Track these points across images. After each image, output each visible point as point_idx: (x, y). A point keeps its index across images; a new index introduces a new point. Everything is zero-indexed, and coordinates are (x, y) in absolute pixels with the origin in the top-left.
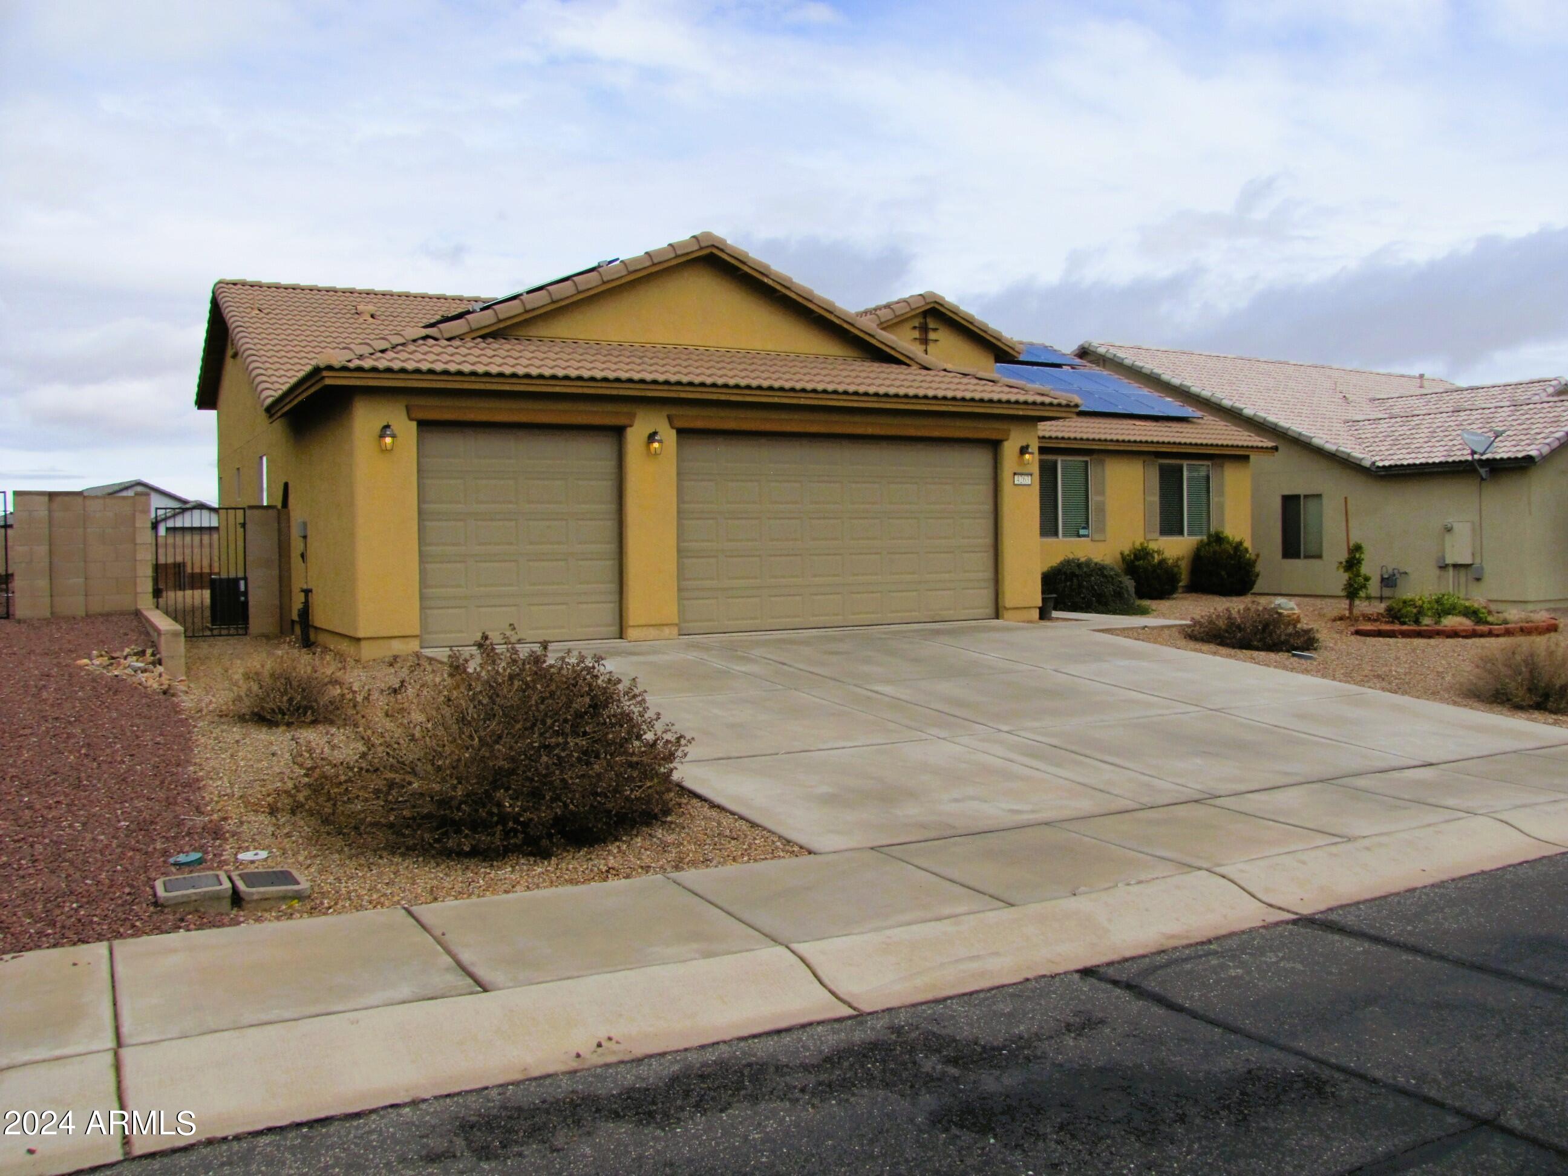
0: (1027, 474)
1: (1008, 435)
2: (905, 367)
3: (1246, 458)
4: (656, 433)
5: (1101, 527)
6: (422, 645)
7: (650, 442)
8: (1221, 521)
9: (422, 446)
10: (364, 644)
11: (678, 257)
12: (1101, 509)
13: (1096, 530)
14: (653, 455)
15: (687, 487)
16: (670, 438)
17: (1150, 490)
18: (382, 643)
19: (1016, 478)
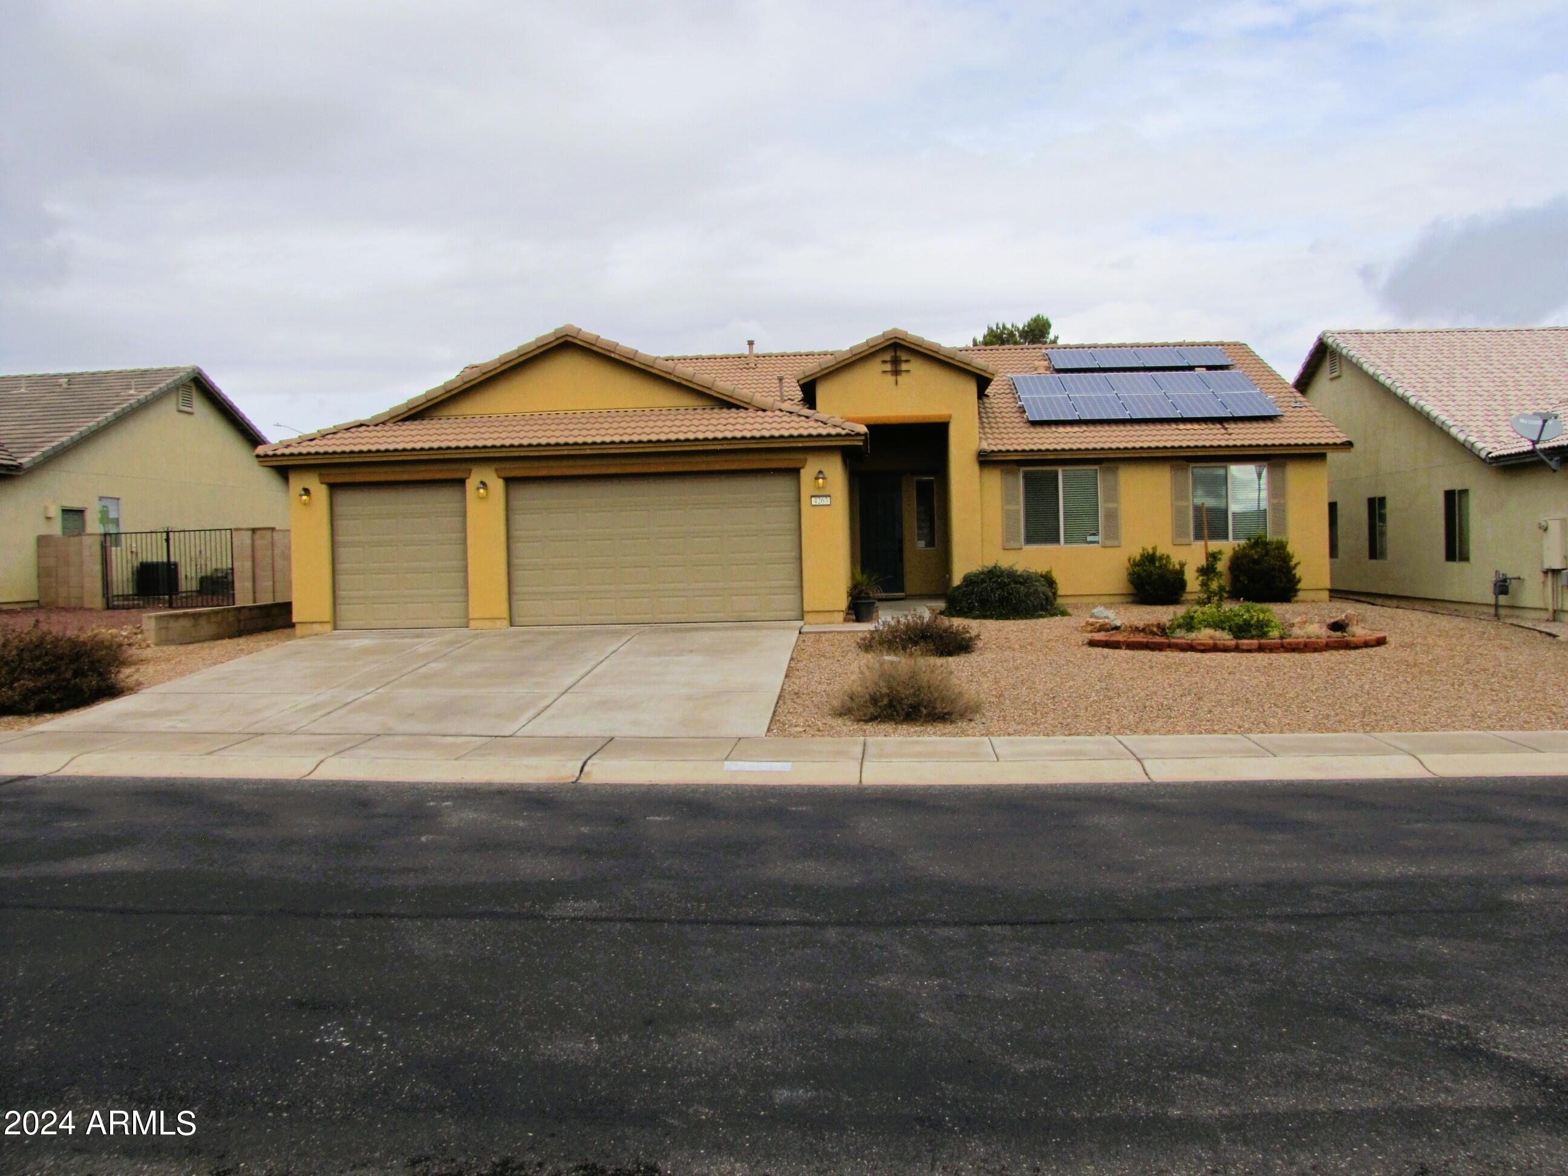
0: (826, 496)
1: (805, 464)
2: (742, 410)
3: (1322, 457)
4: (482, 483)
5: (1113, 533)
6: (335, 628)
7: (478, 489)
8: (1281, 523)
9: (334, 499)
10: (297, 626)
11: (539, 347)
12: (1113, 516)
13: (1107, 537)
14: (482, 498)
15: (518, 519)
16: (497, 485)
17: (1179, 494)
18: (308, 626)
19: (813, 500)
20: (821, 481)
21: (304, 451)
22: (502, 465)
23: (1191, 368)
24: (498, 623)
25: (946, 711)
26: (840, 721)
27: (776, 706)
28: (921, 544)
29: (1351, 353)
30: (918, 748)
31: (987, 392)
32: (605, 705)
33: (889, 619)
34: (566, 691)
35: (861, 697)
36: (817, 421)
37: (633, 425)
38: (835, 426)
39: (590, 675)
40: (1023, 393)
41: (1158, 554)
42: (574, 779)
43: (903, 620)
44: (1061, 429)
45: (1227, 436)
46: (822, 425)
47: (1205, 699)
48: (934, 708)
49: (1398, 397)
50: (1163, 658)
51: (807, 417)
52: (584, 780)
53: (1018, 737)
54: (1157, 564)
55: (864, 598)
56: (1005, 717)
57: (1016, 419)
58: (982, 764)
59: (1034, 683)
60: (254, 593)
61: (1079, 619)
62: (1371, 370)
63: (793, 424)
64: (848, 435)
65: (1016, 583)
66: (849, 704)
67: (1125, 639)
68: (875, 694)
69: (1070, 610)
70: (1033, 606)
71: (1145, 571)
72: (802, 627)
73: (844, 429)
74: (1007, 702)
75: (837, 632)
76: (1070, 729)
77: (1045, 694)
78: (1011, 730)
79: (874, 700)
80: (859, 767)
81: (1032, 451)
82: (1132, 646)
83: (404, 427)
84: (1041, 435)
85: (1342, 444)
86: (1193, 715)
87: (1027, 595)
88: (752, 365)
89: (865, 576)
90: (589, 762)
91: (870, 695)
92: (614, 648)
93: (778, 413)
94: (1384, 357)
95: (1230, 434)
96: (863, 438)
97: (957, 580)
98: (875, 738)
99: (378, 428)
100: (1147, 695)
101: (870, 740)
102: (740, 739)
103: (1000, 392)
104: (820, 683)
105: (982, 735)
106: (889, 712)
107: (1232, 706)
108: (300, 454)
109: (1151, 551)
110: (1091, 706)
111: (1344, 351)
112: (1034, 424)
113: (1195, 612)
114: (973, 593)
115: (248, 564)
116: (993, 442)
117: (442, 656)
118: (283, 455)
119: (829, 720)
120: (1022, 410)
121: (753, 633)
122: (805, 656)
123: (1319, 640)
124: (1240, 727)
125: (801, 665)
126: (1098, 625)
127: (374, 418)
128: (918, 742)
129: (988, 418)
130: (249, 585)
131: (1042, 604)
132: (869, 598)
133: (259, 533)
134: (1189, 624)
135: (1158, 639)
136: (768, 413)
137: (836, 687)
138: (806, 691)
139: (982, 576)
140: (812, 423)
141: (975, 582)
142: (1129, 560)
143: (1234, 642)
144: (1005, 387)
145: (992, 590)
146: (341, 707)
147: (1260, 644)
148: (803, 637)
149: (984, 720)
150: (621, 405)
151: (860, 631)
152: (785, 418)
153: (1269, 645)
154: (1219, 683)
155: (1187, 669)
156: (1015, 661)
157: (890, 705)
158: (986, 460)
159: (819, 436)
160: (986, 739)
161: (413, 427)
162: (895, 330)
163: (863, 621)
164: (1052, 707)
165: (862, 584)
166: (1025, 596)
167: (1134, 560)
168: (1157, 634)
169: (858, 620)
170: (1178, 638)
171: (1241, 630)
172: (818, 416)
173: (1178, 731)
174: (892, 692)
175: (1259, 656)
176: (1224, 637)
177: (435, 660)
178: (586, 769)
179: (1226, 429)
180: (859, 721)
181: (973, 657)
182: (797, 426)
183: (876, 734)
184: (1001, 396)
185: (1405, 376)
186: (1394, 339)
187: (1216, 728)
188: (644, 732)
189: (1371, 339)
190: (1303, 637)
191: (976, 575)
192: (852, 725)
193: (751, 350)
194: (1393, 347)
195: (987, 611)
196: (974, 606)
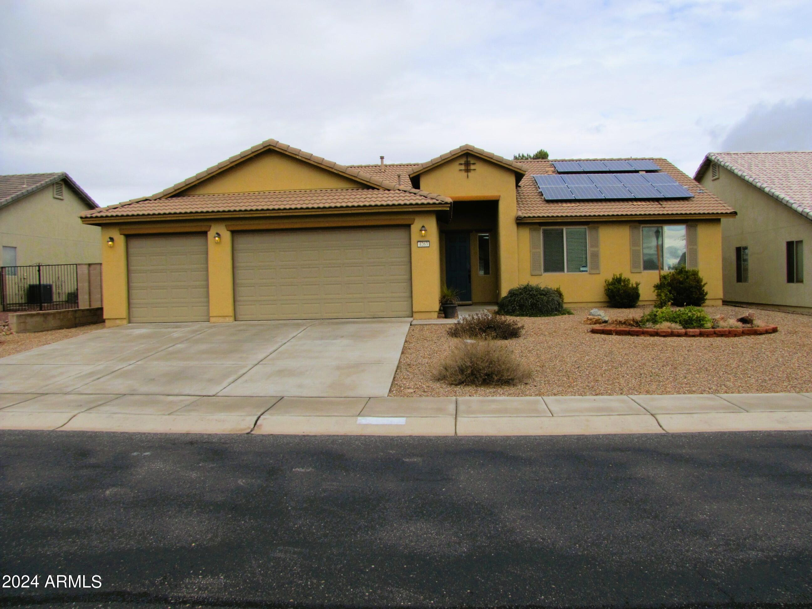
0: (427, 241)
1: (414, 222)
2: (376, 190)
3: (718, 220)
4: (217, 234)
5: (596, 266)
6: (129, 322)
7: (215, 237)
8: (695, 260)
9: (129, 244)
10: (106, 321)
11: (253, 152)
12: (596, 256)
13: (592, 268)
14: (217, 243)
15: (240, 256)
16: (226, 235)
17: (634, 243)
18: (112, 321)
19: (419, 243)
20: (423, 232)
21: (109, 214)
22: (229, 223)
23: (637, 172)
24: (227, 319)
25: (510, 378)
26: (438, 385)
27: (395, 374)
28: (482, 273)
29: (727, 164)
30: (493, 406)
31: (519, 184)
32: (281, 373)
33: (467, 316)
34: (258, 364)
35: (454, 368)
36: (421, 196)
37: (309, 198)
38: (432, 199)
39: (276, 352)
40: (541, 184)
41: (623, 278)
42: (249, 431)
43: (475, 317)
44: (564, 205)
45: (662, 209)
46: (424, 198)
47: (678, 368)
48: (502, 376)
49: (758, 188)
50: (641, 341)
51: (415, 194)
52: (256, 432)
53: (561, 397)
54: (622, 284)
55: (450, 304)
56: (549, 381)
57: (538, 199)
58: (542, 418)
59: (563, 357)
60: (90, 301)
61: (580, 317)
62: (740, 173)
63: (406, 198)
64: (440, 204)
65: (541, 295)
66: (444, 372)
67: (614, 329)
68: (462, 366)
69: (572, 311)
70: (551, 309)
71: (615, 288)
72: (412, 321)
73: (437, 200)
74: (548, 370)
75: (434, 324)
76: (595, 390)
77: (573, 365)
78: (555, 391)
79: (462, 370)
80: (454, 421)
81: (548, 217)
82: (619, 333)
83: (172, 201)
84: (553, 208)
85: (731, 213)
86: (675, 380)
87: (548, 302)
88: (383, 170)
89: (450, 291)
90: (262, 417)
91: (458, 367)
92: (295, 334)
93: (397, 191)
94: (746, 166)
95: (664, 208)
96: (449, 205)
97: (504, 293)
98: (463, 398)
99: (156, 202)
100: (640, 366)
101: (460, 399)
102: (370, 398)
103: (527, 184)
104: (424, 358)
105: (536, 395)
106: (472, 378)
107: (698, 374)
108: (107, 216)
109: (618, 277)
110: (605, 373)
111: (722, 164)
112: (548, 201)
113: (657, 312)
114: (515, 301)
115: (86, 285)
116: (525, 212)
117: (186, 340)
118: (97, 217)
119: (431, 384)
120: (540, 194)
121: (381, 325)
122: (414, 340)
123: (738, 329)
124: (710, 389)
125: (412, 345)
126: (594, 320)
127: (153, 196)
128: (494, 401)
129: (521, 198)
130: (87, 297)
131: (556, 307)
132: (452, 304)
133: (92, 267)
134: (654, 319)
135: (634, 329)
136: (391, 192)
137: (435, 360)
138: (415, 363)
139: (520, 291)
140: (418, 197)
141: (516, 294)
142: (606, 282)
143: (683, 331)
144: (530, 182)
145: (526, 299)
146: (109, 374)
147: (700, 331)
148: (412, 327)
149: (535, 383)
150: (303, 187)
151: (448, 324)
152: (401, 194)
153: (705, 332)
154: (684, 358)
155: (660, 348)
156: (547, 343)
157: (472, 374)
158: (521, 222)
159: (423, 204)
160: (539, 398)
161: (177, 201)
162: (467, 145)
163: (449, 318)
164: (578, 374)
165: (448, 296)
166: (547, 302)
167: (608, 282)
168: (634, 326)
169: (446, 317)
170: (648, 328)
171: (687, 323)
172: (421, 193)
173: (669, 392)
174: (473, 365)
175: (702, 339)
176: (677, 327)
177: (182, 342)
178: (259, 422)
179: (661, 205)
180: (452, 384)
181: (521, 340)
182: (409, 198)
183: (463, 395)
184: (527, 187)
185: (760, 176)
186: (750, 157)
187: (694, 389)
188: (305, 393)
189: (737, 157)
190: (726, 327)
191: (516, 290)
192: (447, 387)
193: (382, 162)
194: (750, 161)
195: (524, 312)
196: (516, 309)
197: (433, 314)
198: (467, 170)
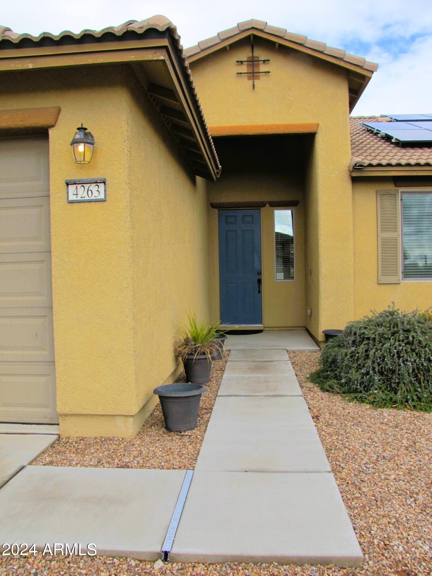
0: (97, 183)
19: (72, 188)
57: (383, 144)
81: (416, 165)
84: (419, 154)
103: (356, 132)
116: (366, 159)
120: (385, 139)
144: (361, 129)
158: (360, 177)
184: (358, 135)
196: (371, 380)
197: (120, 421)
198: (253, 75)
